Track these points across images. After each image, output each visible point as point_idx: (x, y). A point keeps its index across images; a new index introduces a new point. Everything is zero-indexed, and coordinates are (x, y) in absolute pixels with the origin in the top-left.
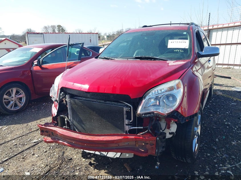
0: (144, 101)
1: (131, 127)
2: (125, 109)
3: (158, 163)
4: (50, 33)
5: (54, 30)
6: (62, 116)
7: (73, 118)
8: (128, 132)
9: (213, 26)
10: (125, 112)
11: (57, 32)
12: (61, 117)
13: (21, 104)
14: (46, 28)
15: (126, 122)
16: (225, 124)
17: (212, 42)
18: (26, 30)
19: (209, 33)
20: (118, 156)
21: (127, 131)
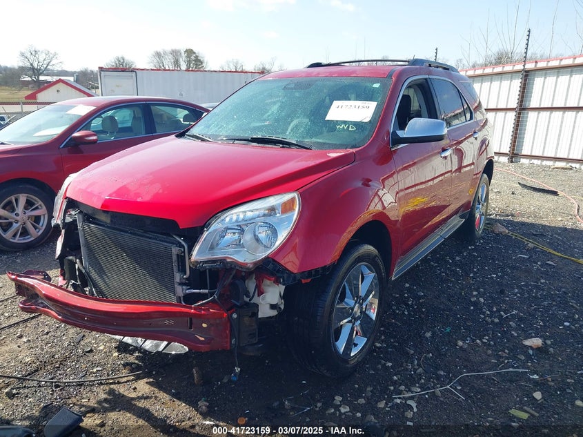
0: (205, 234)
1: (188, 289)
2: (175, 250)
3: (237, 370)
4: (169, 70)
5: (177, 63)
6: (71, 258)
7: (89, 264)
8: (182, 299)
9: (536, 62)
10: (174, 257)
11: (184, 67)
12: (69, 260)
13: (37, 230)
14: (158, 54)
15: (178, 277)
16: (470, 301)
17: (531, 103)
18: (113, 61)
19: (526, 80)
20: (160, 349)
21: (180, 297)
